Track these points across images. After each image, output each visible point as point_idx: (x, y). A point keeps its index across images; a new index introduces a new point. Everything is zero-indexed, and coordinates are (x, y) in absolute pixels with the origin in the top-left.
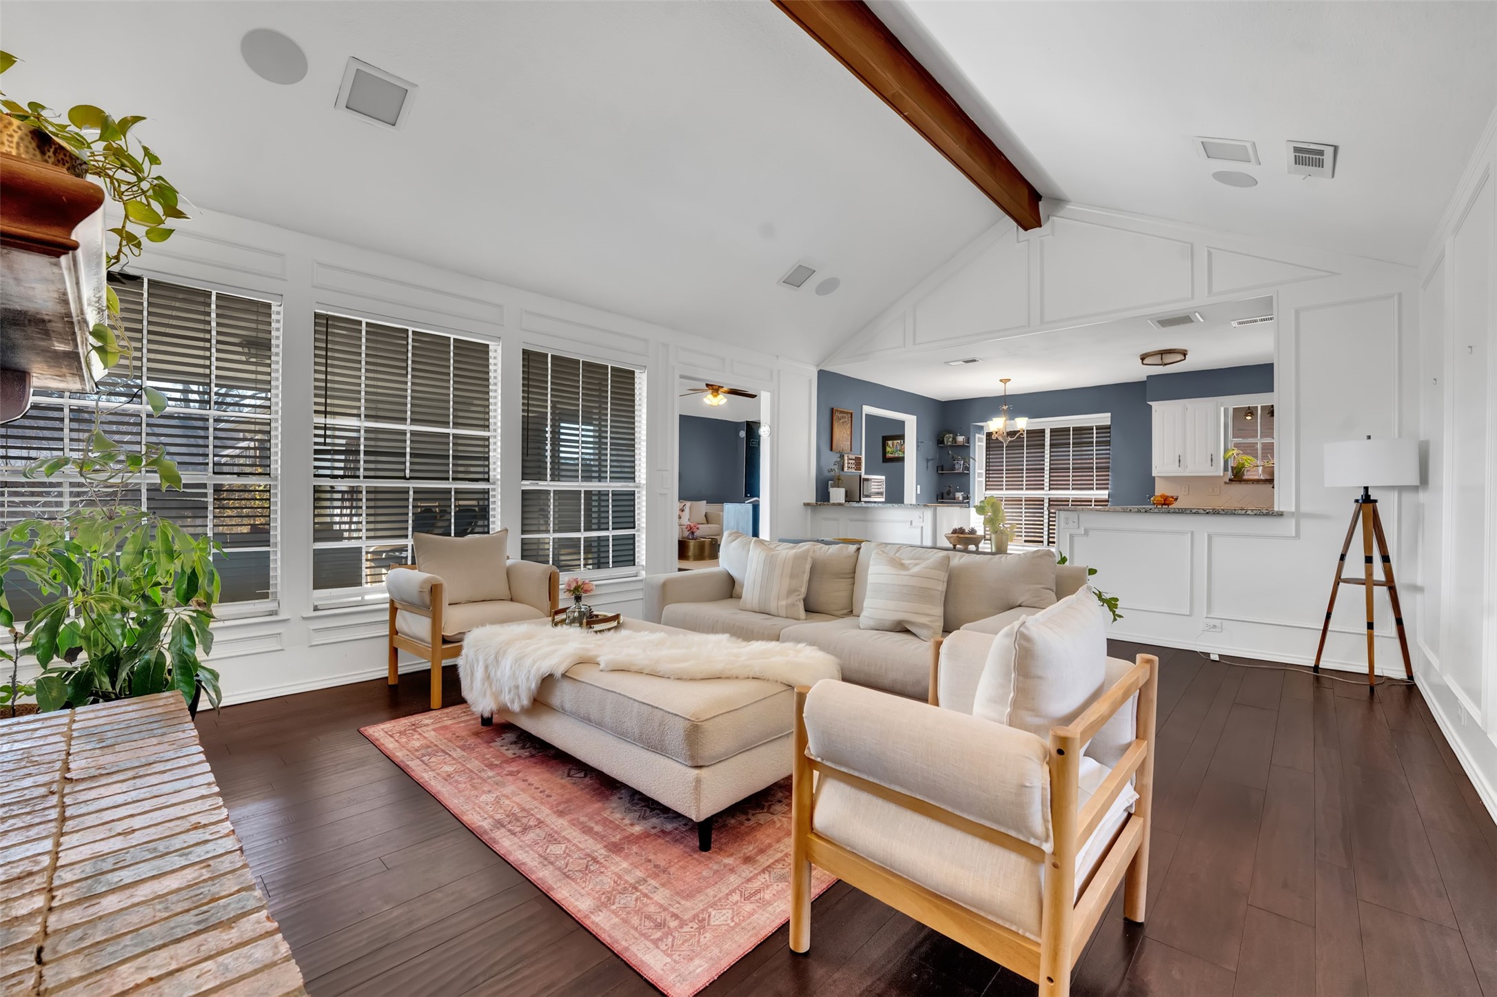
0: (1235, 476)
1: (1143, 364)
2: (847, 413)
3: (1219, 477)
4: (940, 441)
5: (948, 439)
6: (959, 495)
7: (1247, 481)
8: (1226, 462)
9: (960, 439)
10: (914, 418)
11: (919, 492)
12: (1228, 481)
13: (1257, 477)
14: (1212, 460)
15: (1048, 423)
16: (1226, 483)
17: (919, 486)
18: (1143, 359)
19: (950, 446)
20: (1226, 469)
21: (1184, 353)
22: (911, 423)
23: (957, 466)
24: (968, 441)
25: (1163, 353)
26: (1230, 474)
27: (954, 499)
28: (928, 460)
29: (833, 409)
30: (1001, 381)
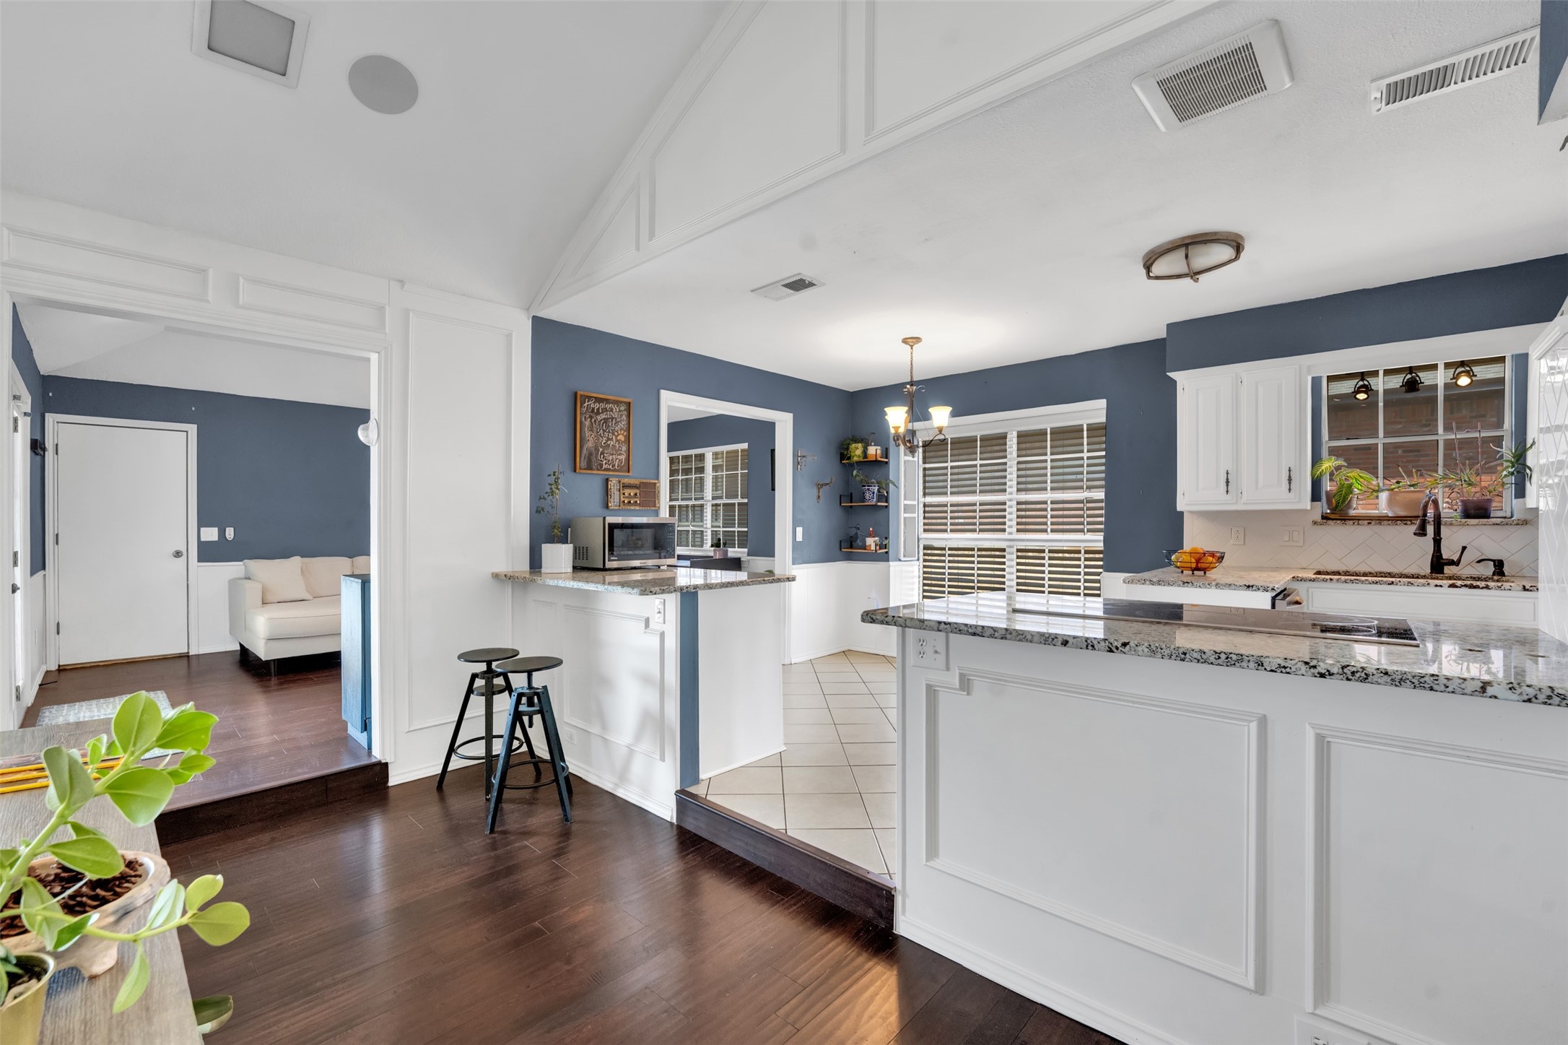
0: (1334, 510)
1: (1149, 277)
2: (617, 403)
3: (1304, 511)
4: (844, 455)
5: (857, 451)
6: (871, 542)
7: (1357, 519)
8: (1316, 484)
9: (873, 450)
10: (788, 417)
11: (799, 538)
12: (1318, 518)
13: (1375, 512)
14: (1290, 480)
15: (1012, 422)
16: (1315, 523)
17: (799, 530)
18: (1148, 268)
19: (858, 463)
20: (1315, 497)
21: (1237, 245)
22: (784, 423)
23: (867, 495)
24: (886, 453)
25: (1189, 244)
26: (1321, 507)
27: (864, 547)
28: (820, 486)
29: (576, 394)
30: (905, 341)
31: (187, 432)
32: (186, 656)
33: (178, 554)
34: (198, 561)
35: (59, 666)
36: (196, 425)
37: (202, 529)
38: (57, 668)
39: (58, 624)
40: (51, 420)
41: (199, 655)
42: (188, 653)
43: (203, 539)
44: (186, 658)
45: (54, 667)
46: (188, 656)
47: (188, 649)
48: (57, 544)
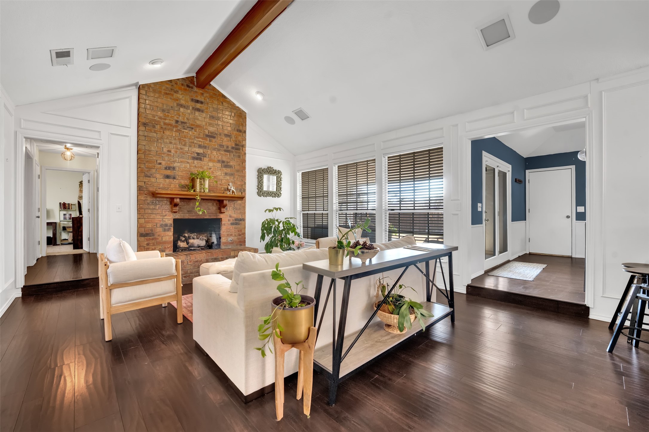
31: (571, 169)
32: (571, 258)
33: (568, 217)
34: (576, 220)
35: (530, 253)
36: (575, 166)
37: (577, 207)
38: (529, 253)
39: (529, 239)
40: (527, 172)
41: (576, 258)
42: (572, 256)
43: (578, 211)
44: (571, 259)
45: (528, 253)
46: (572, 258)
47: (572, 254)
48: (529, 212)
